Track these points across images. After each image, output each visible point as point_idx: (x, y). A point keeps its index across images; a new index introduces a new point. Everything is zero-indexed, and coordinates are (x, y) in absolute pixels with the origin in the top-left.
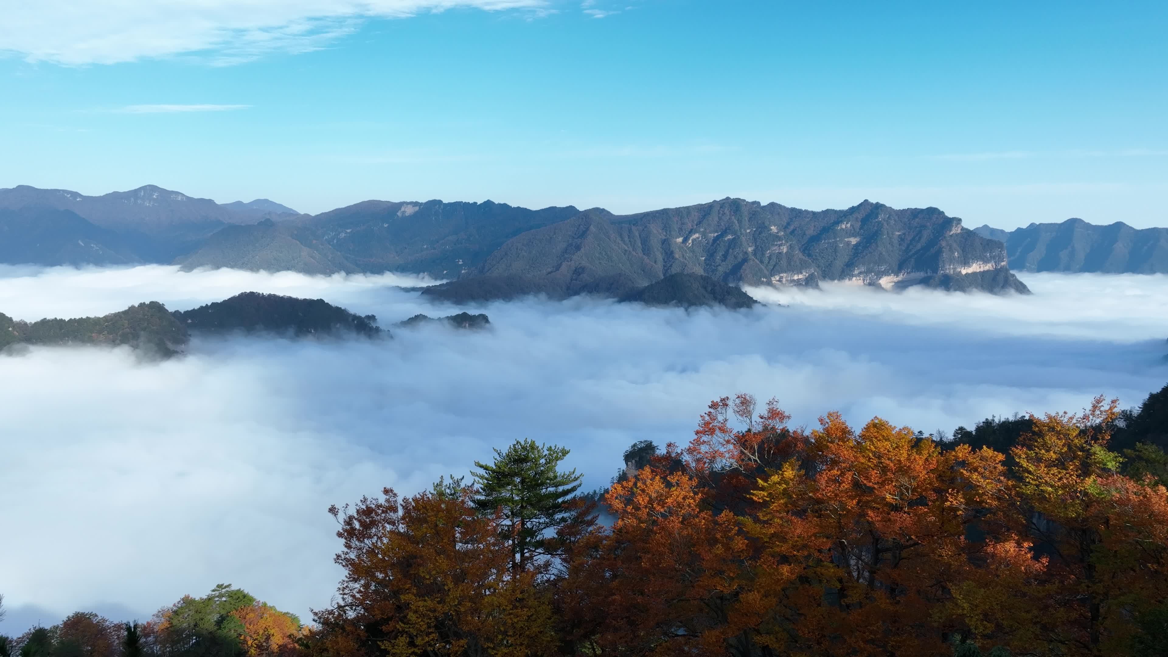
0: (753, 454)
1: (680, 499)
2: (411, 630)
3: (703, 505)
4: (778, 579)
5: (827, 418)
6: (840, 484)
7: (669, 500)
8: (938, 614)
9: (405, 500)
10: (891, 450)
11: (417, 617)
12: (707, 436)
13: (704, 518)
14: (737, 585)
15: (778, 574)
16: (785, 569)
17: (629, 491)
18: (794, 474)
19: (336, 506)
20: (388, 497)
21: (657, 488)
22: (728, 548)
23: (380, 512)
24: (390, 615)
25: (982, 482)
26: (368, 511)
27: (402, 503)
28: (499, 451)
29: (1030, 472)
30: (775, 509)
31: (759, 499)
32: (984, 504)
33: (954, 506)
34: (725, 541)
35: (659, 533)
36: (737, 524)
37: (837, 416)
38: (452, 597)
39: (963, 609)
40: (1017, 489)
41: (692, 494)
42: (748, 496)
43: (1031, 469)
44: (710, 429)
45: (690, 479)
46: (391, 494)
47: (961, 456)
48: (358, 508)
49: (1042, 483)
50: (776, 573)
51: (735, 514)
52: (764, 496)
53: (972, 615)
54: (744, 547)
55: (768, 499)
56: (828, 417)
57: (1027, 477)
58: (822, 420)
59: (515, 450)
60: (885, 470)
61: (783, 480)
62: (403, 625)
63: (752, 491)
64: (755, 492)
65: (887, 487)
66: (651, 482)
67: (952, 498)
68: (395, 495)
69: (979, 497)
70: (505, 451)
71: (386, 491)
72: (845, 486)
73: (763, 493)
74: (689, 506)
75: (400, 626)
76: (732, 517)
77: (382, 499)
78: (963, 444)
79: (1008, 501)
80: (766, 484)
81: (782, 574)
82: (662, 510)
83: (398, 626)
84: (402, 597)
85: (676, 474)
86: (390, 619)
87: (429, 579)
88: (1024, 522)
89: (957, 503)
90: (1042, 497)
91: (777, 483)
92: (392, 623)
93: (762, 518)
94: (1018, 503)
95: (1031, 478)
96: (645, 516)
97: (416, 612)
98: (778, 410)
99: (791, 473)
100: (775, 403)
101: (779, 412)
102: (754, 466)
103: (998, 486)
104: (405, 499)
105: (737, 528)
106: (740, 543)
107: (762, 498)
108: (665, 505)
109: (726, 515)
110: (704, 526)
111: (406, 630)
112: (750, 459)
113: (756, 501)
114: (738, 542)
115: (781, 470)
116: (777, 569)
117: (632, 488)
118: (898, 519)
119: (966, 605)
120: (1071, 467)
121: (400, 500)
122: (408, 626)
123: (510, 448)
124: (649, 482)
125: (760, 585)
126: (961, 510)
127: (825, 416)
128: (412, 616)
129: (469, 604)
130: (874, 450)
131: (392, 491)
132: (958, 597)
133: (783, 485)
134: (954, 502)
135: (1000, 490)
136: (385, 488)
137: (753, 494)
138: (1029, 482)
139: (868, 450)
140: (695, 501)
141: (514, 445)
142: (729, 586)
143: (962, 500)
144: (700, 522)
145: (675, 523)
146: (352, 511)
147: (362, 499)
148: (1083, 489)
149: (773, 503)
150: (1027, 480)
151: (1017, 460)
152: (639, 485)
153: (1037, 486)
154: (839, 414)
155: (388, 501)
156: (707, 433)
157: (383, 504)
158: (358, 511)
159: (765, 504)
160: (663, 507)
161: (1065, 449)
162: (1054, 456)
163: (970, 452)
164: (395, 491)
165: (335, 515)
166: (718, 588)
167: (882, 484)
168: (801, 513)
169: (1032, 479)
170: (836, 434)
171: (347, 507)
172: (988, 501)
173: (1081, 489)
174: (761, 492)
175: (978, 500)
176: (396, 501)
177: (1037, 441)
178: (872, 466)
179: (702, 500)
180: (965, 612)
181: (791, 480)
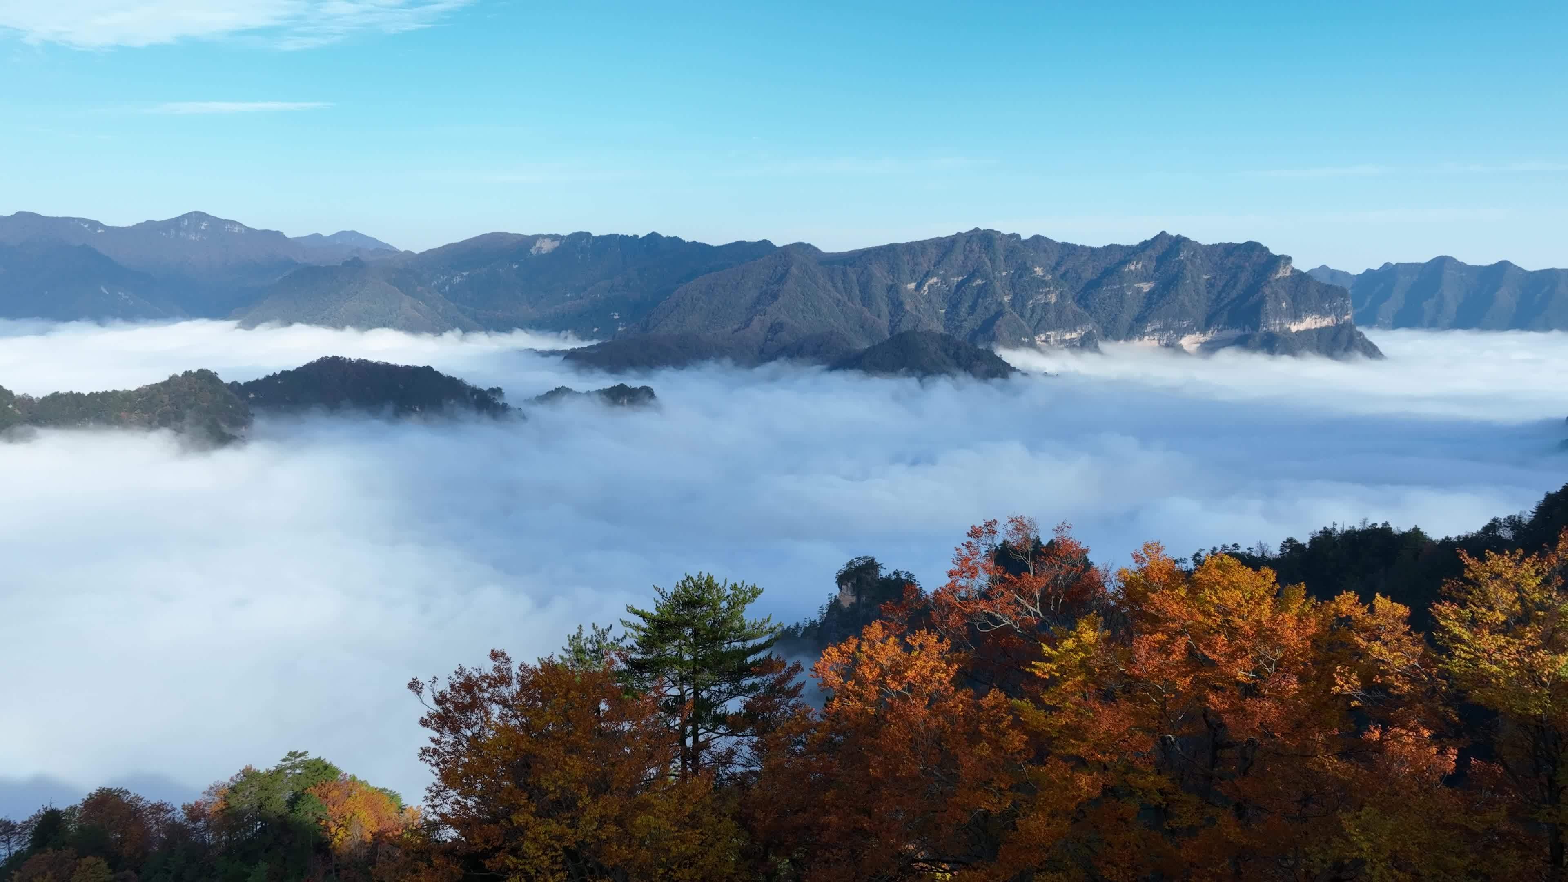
0: (1034, 606)
1: (926, 672)
2: (527, 867)
3: (961, 680)
4: (1073, 796)
5: (1142, 552)
6: (1169, 655)
7: (910, 674)
8: (1321, 856)
9: (523, 668)
10: (1243, 602)
11: (537, 849)
12: (966, 579)
13: (962, 702)
14: (1010, 801)
15: (1073, 788)
16: (1084, 781)
17: (849, 658)
18: (1096, 637)
19: (420, 680)
20: (497, 664)
21: (891, 654)
22: (997, 747)
23: (485, 685)
24: (497, 844)
25: (1387, 656)
26: (468, 685)
27: (519, 672)
28: (662, 590)
29: (1462, 641)
30: (1069, 689)
31: (1044, 674)
32: (1391, 690)
33: (1345, 693)
34: (993, 736)
35: (895, 724)
36: (1011, 710)
37: (1158, 549)
38: (588, 818)
39: (1362, 850)
40: (1440, 665)
41: (944, 665)
42: (1028, 670)
43: (1465, 637)
44: (970, 569)
45: (940, 640)
46: (502, 659)
47: (1344, 610)
48: (452, 682)
49: (1483, 658)
50: (1070, 787)
51: (1007, 696)
52: (1052, 669)
53: (1375, 860)
54: (1023, 747)
55: (1057, 674)
56: (1144, 550)
57: (1456, 648)
58: (1137, 556)
59: (685, 589)
60: (1233, 632)
61: (1081, 646)
62: (515, 860)
63: (1033, 663)
64: (1038, 664)
65: (1240, 661)
66: (882, 645)
67: (1341, 680)
68: (508, 660)
69: (1380, 677)
70: (670, 590)
71: (495, 655)
72: (1176, 657)
73: (1051, 666)
74: (940, 682)
75: (511, 861)
76: (1003, 699)
77: (488, 667)
78: (1347, 592)
79: (1426, 683)
80: (1054, 652)
81: (1079, 789)
82: (899, 688)
83: (508, 862)
84: (514, 818)
85: (919, 634)
86: (497, 849)
87: (554, 792)
88: (1456, 719)
89: (1349, 688)
90: (1483, 680)
91: (1072, 650)
92: (500, 856)
93: (1048, 703)
94: (1443, 688)
95: (1462, 650)
96: (874, 697)
97: (535, 840)
98: (1071, 540)
99: (1091, 635)
100: (1066, 529)
101: (1072, 542)
102: (1035, 622)
103: (1411, 662)
104: (522, 665)
105: (1011, 717)
106: (1016, 740)
107: (1049, 672)
108: (904, 681)
109: (994, 697)
110: (961, 713)
111: (520, 867)
112: (1029, 613)
113: (1040, 677)
114: (1013, 739)
115: (1075, 630)
116: (1072, 780)
117: (853, 653)
118: (1258, 711)
119: (1365, 846)
120: (1529, 635)
121: (515, 669)
122: (522, 861)
123: (678, 586)
124: (879, 645)
125: (1045, 801)
126: (1357, 700)
127: (1140, 549)
128: (529, 847)
129: (614, 828)
130: (1217, 602)
131: (503, 654)
132: (1352, 832)
133: (1080, 653)
134: (1346, 687)
135: (1413, 667)
136: (493, 651)
137: (1035, 667)
138: (1459, 656)
139: (1208, 602)
140: (948, 675)
141: (683, 582)
142: (1000, 803)
143: (1356, 683)
144: (956, 706)
145: (919, 710)
146: (443, 686)
147: (458, 670)
148: (1552, 671)
149: (1066, 680)
150: (1457, 653)
151: (1442, 623)
152: (864, 649)
153: (1470, 660)
154: (1160, 546)
155: (497, 669)
156: (965, 574)
157: (490, 675)
158: (452, 686)
159: (1052, 682)
160: (900, 683)
161: (1518, 607)
162: (1503, 618)
163: (1357, 604)
164: (508, 655)
165: (418, 693)
166: (983, 806)
167: (1232, 657)
168: (1107, 697)
169: (1464, 651)
170: (1159, 578)
171: (435, 682)
172: (1396, 684)
173: (1549, 672)
174: (1048, 664)
175: (1379, 681)
176: (509, 669)
177: (1471, 594)
178: (1214, 626)
179: (958, 672)
180: (1364, 855)
181: (1091, 645)
